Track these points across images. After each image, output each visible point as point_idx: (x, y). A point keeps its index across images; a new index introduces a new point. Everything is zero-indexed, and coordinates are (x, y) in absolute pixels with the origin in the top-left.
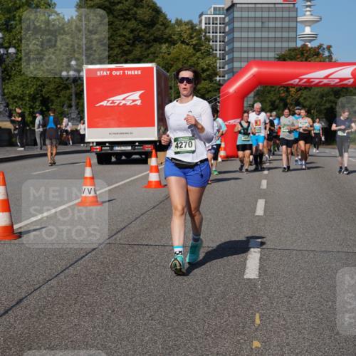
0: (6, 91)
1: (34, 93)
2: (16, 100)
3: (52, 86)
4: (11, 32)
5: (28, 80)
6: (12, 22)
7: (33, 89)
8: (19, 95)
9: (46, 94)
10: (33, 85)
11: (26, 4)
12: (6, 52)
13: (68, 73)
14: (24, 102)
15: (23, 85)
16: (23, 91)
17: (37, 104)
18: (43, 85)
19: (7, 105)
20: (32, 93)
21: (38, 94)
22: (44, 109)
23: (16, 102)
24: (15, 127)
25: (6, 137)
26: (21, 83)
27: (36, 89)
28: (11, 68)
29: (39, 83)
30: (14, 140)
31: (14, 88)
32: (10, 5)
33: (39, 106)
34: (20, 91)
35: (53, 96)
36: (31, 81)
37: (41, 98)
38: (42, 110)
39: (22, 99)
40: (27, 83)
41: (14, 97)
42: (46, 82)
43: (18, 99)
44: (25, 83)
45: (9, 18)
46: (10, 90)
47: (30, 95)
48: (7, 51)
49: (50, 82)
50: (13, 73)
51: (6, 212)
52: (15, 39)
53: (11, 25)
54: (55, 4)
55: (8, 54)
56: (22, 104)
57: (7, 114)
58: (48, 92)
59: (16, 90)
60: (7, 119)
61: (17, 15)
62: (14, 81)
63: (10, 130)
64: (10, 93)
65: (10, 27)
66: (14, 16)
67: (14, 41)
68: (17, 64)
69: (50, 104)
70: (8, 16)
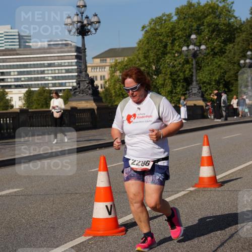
0: (198, 78)
1: (219, 78)
2: (205, 85)
3: (232, 72)
4: (201, 34)
5: (214, 69)
6: (202, 27)
7: (217, 76)
8: (207, 81)
9: (227, 79)
10: (218, 73)
11: (212, 13)
12: (198, 49)
13: (245, 61)
14: (212, 86)
15: (210, 73)
16: (210, 78)
17: (221, 86)
18: (225, 72)
19: (200, 88)
20: (217, 79)
21: (222, 79)
22: (226, 90)
23: (205, 86)
24: (206, 104)
25: (199, 112)
26: (209, 72)
27: (220, 76)
28: (201, 61)
29: (222, 71)
30: (205, 114)
31: (204, 75)
32: (200, 15)
33: (222, 88)
34: (208, 78)
35: (233, 79)
36: (216, 70)
37: (224, 82)
38: (225, 91)
39: (210, 84)
40: (214, 72)
41: (204, 83)
42: (228, 70)
43: (207, 84)
44: (212, 72)
45: (199, 25)
46: (201, 78)
47: (215, 80)
48: (200, 48)
49: (230, 69)
50: (203, 64)
51: (210, 166)
52: (204, 40)
53: (201, 29)
54: (234, 11)
55: (200, 50)
56: (210, 88)
57: (200, 95)
58: (229, 77)
59: (205, 77)
60: (200, 98)
61: (205, 21)
62: (203, 70)
63: (203, 106)
64: (201, 80)
65: (200, 31)
66: (203, 23)
67: (203, 41)
68: (205, 57)
69: (230, 86)
70: (199, 23)
